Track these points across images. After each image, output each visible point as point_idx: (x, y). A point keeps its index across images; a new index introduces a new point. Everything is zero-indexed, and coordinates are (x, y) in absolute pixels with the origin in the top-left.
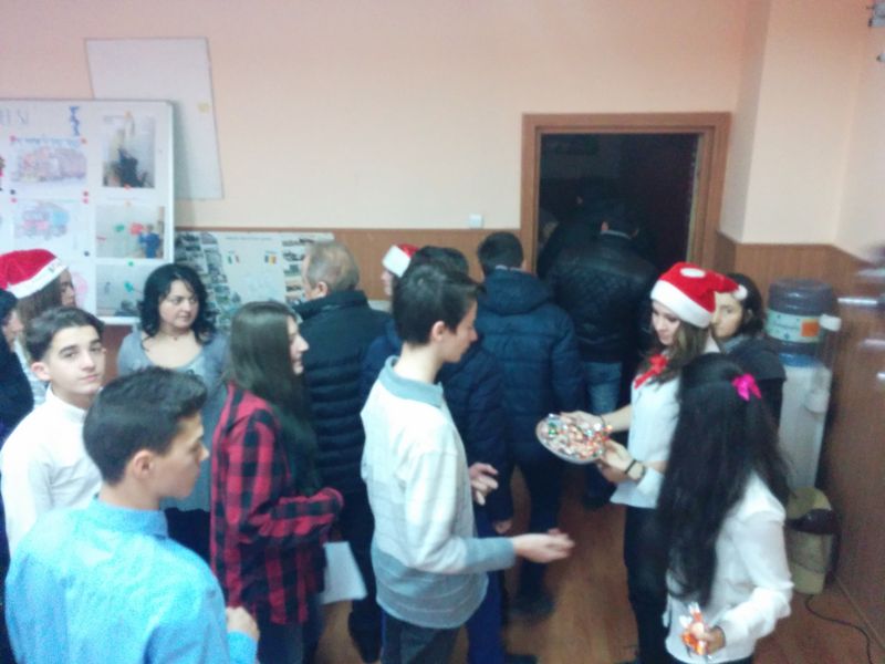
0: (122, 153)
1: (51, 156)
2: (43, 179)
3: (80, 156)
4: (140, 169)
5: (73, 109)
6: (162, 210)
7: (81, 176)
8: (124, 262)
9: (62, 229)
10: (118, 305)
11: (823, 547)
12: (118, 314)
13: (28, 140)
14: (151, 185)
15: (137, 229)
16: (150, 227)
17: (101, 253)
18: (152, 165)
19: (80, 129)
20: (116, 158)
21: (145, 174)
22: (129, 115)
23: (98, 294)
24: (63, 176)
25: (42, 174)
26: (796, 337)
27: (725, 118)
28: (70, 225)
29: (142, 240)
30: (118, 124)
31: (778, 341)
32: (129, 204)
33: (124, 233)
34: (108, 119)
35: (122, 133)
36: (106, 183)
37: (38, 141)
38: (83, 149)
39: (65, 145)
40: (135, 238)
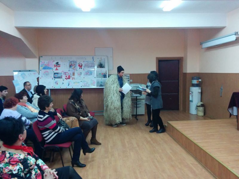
0: (100, 63)
1: (90, 64)
2: (88, 67)
3: (94, 64)
4: (103, 65)
5: (93, 57)
6: (106, 71)
7: (94, 66)
8: (101, 78)
9: (91, 74)
10: (100, 85)
11: (203, 108)
12: (100, 86)
13: (86, 62)
14: (105, 68)
15: (102, 74)
16: (104, 74)
17: (97, 78)
18: (105, 65)
19: (94, 60)
20: (99, 64)
21: (104, 66)
22: (101, 58)
23: (97, 83)
24: (91, 67)
25: (88, 66)
26: (196, 83)
27: (182, 57)
28: (92, 74)
29: (103, 75)
30: (100, 59)
31: (194, 84)
32: (101, 70)
33: (101, 74)
34: (98, 58)
35: (100, 60)
36: (98, 67)
37: (88, 62)
38: (94, 63)
39: (92, 62)
40: (102, 75)
